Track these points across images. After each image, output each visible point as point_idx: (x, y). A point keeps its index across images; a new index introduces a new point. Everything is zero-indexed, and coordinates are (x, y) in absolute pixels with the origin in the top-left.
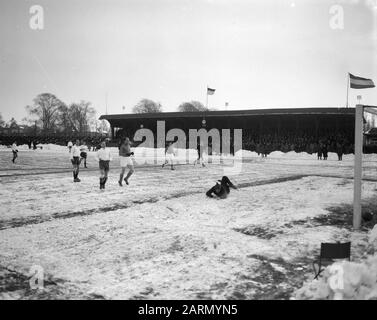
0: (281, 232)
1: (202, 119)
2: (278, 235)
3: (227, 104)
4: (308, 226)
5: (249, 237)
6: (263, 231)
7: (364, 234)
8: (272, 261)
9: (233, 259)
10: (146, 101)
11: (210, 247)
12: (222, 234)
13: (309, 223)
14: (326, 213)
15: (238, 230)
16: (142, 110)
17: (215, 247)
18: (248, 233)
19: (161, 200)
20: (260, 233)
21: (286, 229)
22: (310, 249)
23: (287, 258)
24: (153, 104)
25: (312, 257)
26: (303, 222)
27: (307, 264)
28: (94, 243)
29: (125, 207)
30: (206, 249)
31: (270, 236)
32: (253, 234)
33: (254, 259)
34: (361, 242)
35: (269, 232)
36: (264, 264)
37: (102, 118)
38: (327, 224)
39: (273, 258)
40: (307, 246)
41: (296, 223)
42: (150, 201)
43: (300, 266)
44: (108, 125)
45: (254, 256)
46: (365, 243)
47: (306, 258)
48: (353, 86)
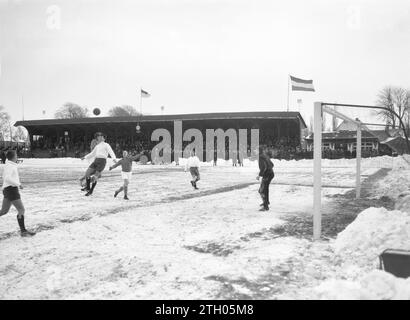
0: (238, 248)
1: (135, 124)
2: (235, 251)
3: (162, 108)
4: (266, 239)
5: (203, 255)
6: (218, 247)
7: (325, 245)
8: (234, 282)
9: (189, 283)
10: (71, 105)
11: (160, 271)
12: (171, 253)
13: (266, 235)
14: (282, 223)
15: (189, 248)
16: (66, 115)
17: (166, 269)
18: (202, 251)
19: (96, 218)
20: (214, 249)
21: (243, 244)
22: (274, 264)
23: (250, 278)
24: (79, 109)
25: (277, 274)
26: (260, 234)
27: (273, 282)
28: (12, 275)
29: (52, 228)
30: (155, 274)
31: (227, 253)
32: (208, 252)
33: (213, 282)
34: (325, 253)
35: (225, 248)
36: (226, 286)
37: (18, 124)
38: (285, 236)
39: (233, 278)
40: (269, 261)
41: (253, 235)
42: (82, 219)
43: (266, 285)
44: (26, 132)
45: (213, 278)
46: (330, 254)
47: (270, 275)
48: (294, 88)
